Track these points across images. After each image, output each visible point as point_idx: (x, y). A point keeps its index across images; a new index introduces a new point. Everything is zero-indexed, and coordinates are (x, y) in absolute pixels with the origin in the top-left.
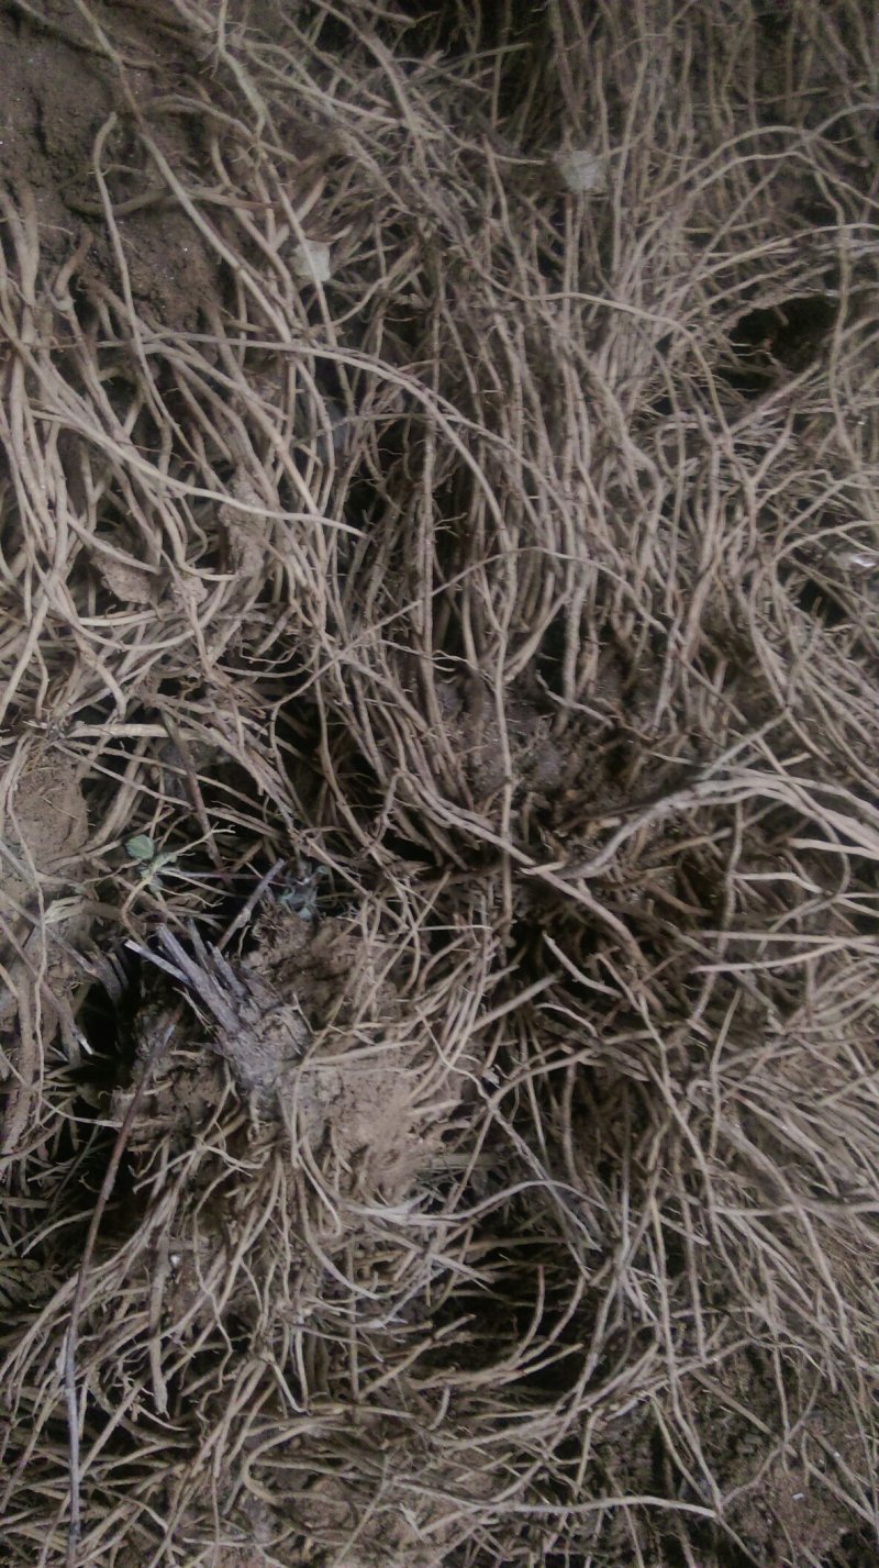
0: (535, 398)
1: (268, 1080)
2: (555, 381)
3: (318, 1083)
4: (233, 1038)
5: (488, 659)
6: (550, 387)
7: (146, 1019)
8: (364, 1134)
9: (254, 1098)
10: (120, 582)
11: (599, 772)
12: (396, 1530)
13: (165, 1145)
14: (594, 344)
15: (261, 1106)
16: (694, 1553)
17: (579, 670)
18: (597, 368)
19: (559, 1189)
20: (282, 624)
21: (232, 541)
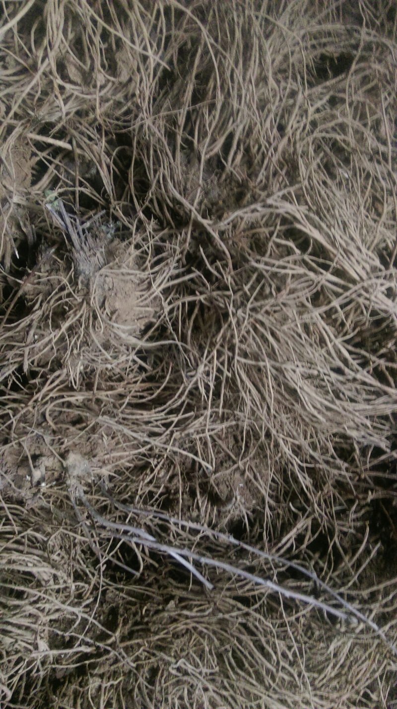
0: (241, 46)
1: (87, 273)
2: (250, 45)
3: (105, 281)
4: (78, 252)
5: (201, 144)
6: (247, 47)
7: (43, 248)
8: (117, 305)
9: (81, 278)
10: (72, 72)
11: (233, 199)
12: (97, 451)
13: (41, 297)
14: (267, 37)
15: (82, 282)
16: (200, 492)
17: (233, 160)
18: (266, 45)
19: (182, 346)
20: (129, 104)
21: (118, 67)
